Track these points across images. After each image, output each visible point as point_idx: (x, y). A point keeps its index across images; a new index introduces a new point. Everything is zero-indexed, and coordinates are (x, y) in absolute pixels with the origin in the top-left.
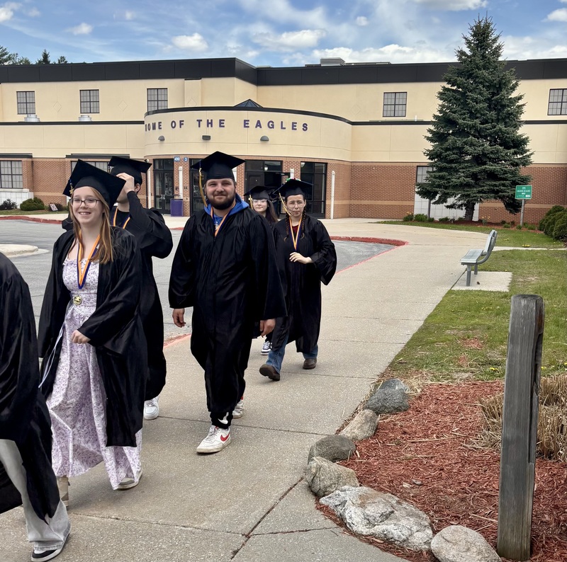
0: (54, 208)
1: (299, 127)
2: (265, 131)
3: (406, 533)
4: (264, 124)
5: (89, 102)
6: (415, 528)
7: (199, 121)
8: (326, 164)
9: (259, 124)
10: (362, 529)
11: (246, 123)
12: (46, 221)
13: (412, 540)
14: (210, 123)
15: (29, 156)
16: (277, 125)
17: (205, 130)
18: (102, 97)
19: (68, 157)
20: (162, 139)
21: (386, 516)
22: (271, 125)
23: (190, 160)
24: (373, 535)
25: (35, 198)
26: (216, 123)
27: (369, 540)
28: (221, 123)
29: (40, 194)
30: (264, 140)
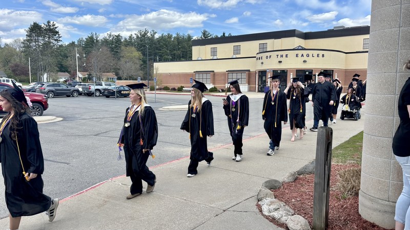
0: (221, 91)
1: (321, 56)
2: (305, 58)
3: (280, 216)
4: (305, 55)
5: (237, 50)
6: (284, 215)
7: (277, 55)
8: (333, 71)
9: (302, 55)
10: (266, 213)
11: (297, 55)
12: (216, 96)
13: (282, 219)
14: (282, 56)
15: (213, 72)
16: (311, 55)
17: (280, 59)
18: (242, 48)
19: (227, 71)
20: (262, 63)
21: (276, 210)
22: (308, 56)
23: (273, 71)
24: (269, 216)
25: (214, 87)
26: (284, 56)
27: (267, 217)
28: (287, 56)
29: (216, 86)
30: (305, 61)
